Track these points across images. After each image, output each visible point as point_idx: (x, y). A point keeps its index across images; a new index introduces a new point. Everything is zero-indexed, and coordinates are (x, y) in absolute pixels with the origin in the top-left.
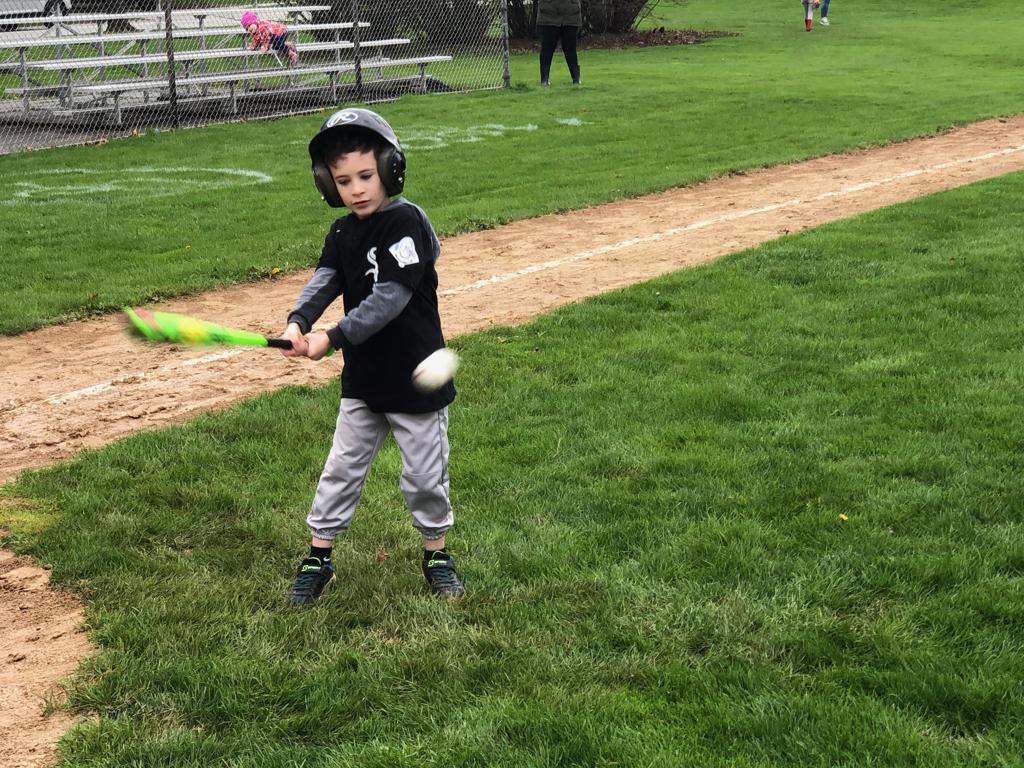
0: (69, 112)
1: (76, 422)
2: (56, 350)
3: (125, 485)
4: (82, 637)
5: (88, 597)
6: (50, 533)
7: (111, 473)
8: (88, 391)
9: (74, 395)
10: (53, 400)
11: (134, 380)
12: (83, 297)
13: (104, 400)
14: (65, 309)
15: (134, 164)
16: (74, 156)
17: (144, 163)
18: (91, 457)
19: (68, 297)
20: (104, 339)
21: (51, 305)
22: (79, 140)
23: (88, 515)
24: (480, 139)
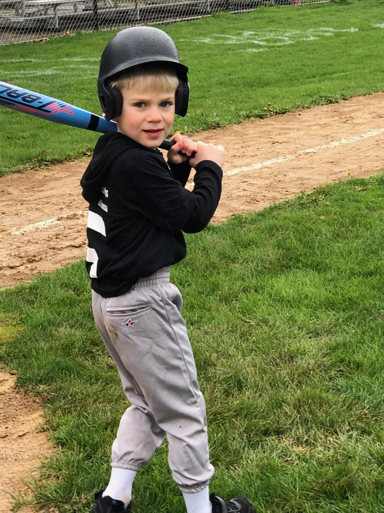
0: (22, 19)
1: (32, 249)
2: (15, 192)
3: (72, 304)
4: (42, 437)
5: (47, 401)
6: (14, 344)
7: (61, 293)
8: (41, 225)
9: (29, 228)
10: (14, 232)
11: (74, 217)
12: (35, 151)
13: (52, 232)
14: (22, 161)
15: (68, 55)
16: (26, 51)
17: (75, 55)
18: (45, 279)
19: (24, 152)
20: (51, 184)
21: (11, 158)
22: (28, 39)
23: (44, 328)
24: (317, 38)
